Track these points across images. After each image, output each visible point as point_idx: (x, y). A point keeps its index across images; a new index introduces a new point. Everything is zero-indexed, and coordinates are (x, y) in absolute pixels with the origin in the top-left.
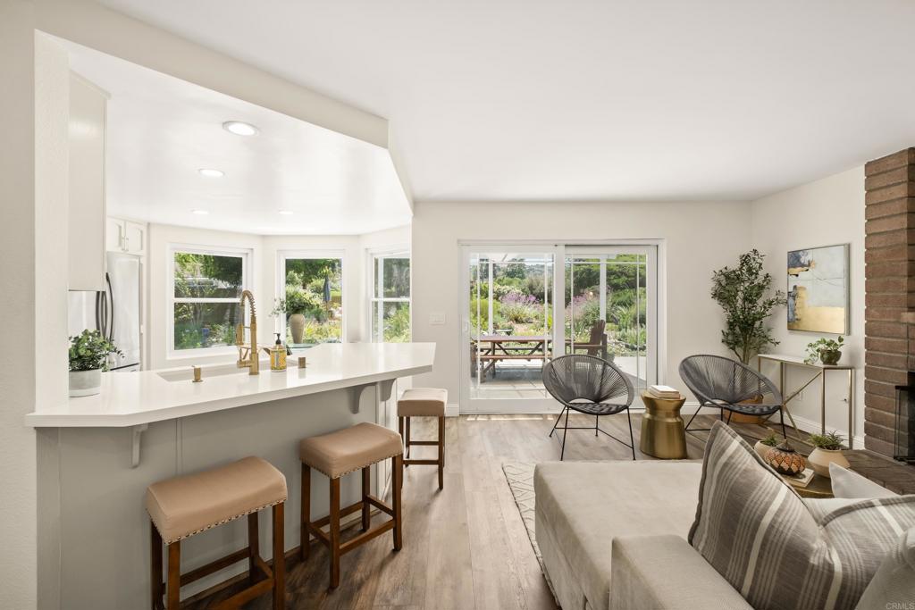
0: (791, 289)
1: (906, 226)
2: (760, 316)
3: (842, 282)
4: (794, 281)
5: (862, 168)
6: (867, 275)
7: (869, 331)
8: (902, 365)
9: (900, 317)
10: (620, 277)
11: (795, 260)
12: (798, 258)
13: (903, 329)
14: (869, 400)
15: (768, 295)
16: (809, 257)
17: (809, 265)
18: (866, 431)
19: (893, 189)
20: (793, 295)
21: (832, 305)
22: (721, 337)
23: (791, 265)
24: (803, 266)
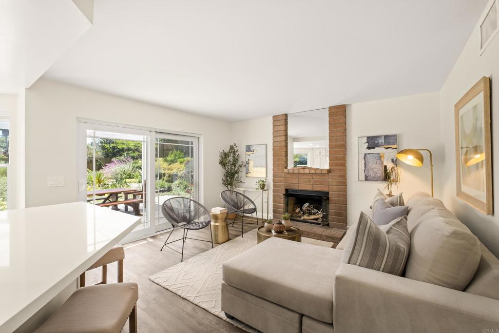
0: (247, 161)
1: (284, 140)
2: (237, 172)
3: (265, 158)
4: (248, 158)
5: (272, 117)
6: (273, 156)
7: (274, 176)
8: (283, 187)
9: (283, 171)
10: (134, 152)
11: (248, 149)
12: (250, 148)
13: (283, 175)
14: (274, 201)
15: (239, 163)
16: (254, 148)
17: (254, 151)
18: (274, 212)
19: (281, 127)
20: (248, 163)
21: (262, 167)
22: (222, 182)
23: (247, 151)
24: (251, 151)
